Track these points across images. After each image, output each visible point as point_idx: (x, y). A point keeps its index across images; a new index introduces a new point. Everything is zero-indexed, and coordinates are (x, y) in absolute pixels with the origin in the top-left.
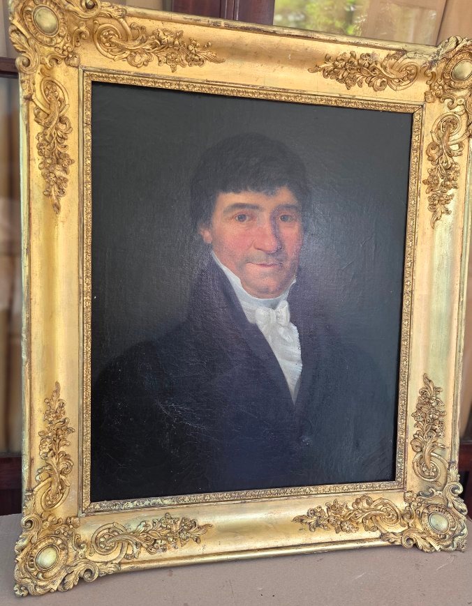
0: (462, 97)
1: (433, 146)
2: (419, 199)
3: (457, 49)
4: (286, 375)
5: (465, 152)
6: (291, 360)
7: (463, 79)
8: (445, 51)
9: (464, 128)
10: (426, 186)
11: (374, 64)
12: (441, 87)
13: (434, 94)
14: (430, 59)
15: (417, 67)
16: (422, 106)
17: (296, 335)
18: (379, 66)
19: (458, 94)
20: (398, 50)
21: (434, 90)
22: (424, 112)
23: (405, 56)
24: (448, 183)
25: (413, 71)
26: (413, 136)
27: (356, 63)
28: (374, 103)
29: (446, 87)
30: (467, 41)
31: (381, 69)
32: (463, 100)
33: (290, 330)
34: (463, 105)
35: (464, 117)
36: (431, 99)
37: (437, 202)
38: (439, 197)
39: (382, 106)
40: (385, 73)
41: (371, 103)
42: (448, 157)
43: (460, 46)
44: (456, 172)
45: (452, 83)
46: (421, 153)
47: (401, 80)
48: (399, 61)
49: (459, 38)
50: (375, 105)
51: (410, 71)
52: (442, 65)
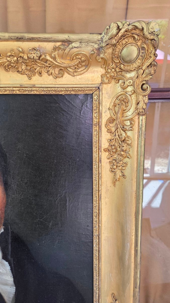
0: (131, 78)
1: (111, 120)
2: (100, 165)
3: (120, 34)
4: (3, 295)
5: (136, 127)
6: (6, 284)
7: (130, 62)
8: (108, 37)
9: (134, 106)
10: (107, 153)
11: (43, 57)
12: (113, 70)
13: (108, 76)
14: (96, 46)
15: (85, 55)
16: (99, 88)
17: (8, 268)
18: (48, 58)
19: (128, 75)
20: (63, 41)
21: (108, 73)
22: (101, 93)
23: (70, 46)
24: (123, 153)
25: (83, 59)
26: (94, 113)
27: (26, 57)
28: (54, 89)
29: (118, 70)
30: (129, 25)
31: (51, 60)
32: (132, 81)
33: (3, 265)
34: (132, 85)
35: (133, 96)
36: (106, 81)
37: (115, 167)
38: (117, 163)
39: (62, 91)
40: (57, 63)
41: (51, 89)
42: (122, 131)
43: (122, 31)
44: (128, 144)
45: (122, 66)
46: (100, 128)
47: (76, 67)
48: (67, 51)
49: (120, 24)
50: (55, 91)
51: (80, 59)
52: (110, 51)
